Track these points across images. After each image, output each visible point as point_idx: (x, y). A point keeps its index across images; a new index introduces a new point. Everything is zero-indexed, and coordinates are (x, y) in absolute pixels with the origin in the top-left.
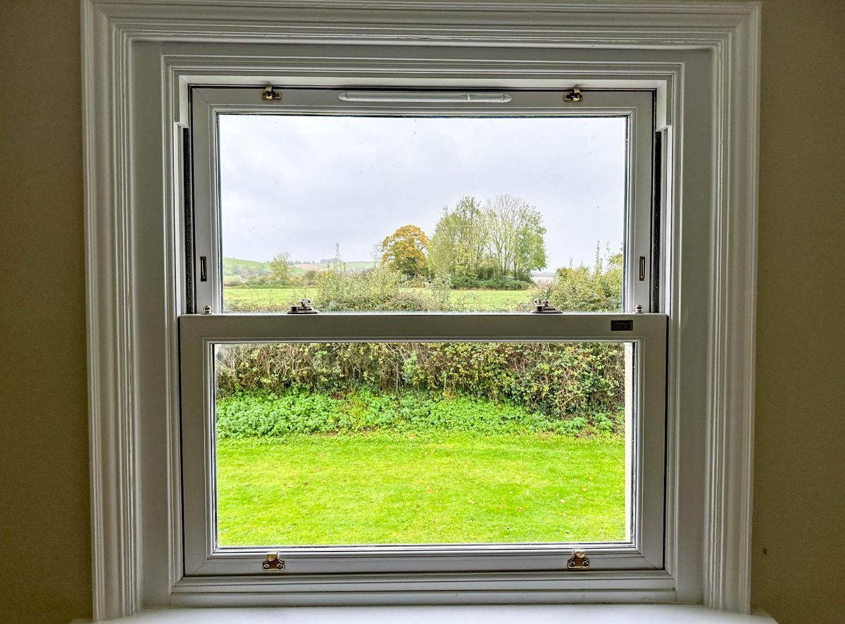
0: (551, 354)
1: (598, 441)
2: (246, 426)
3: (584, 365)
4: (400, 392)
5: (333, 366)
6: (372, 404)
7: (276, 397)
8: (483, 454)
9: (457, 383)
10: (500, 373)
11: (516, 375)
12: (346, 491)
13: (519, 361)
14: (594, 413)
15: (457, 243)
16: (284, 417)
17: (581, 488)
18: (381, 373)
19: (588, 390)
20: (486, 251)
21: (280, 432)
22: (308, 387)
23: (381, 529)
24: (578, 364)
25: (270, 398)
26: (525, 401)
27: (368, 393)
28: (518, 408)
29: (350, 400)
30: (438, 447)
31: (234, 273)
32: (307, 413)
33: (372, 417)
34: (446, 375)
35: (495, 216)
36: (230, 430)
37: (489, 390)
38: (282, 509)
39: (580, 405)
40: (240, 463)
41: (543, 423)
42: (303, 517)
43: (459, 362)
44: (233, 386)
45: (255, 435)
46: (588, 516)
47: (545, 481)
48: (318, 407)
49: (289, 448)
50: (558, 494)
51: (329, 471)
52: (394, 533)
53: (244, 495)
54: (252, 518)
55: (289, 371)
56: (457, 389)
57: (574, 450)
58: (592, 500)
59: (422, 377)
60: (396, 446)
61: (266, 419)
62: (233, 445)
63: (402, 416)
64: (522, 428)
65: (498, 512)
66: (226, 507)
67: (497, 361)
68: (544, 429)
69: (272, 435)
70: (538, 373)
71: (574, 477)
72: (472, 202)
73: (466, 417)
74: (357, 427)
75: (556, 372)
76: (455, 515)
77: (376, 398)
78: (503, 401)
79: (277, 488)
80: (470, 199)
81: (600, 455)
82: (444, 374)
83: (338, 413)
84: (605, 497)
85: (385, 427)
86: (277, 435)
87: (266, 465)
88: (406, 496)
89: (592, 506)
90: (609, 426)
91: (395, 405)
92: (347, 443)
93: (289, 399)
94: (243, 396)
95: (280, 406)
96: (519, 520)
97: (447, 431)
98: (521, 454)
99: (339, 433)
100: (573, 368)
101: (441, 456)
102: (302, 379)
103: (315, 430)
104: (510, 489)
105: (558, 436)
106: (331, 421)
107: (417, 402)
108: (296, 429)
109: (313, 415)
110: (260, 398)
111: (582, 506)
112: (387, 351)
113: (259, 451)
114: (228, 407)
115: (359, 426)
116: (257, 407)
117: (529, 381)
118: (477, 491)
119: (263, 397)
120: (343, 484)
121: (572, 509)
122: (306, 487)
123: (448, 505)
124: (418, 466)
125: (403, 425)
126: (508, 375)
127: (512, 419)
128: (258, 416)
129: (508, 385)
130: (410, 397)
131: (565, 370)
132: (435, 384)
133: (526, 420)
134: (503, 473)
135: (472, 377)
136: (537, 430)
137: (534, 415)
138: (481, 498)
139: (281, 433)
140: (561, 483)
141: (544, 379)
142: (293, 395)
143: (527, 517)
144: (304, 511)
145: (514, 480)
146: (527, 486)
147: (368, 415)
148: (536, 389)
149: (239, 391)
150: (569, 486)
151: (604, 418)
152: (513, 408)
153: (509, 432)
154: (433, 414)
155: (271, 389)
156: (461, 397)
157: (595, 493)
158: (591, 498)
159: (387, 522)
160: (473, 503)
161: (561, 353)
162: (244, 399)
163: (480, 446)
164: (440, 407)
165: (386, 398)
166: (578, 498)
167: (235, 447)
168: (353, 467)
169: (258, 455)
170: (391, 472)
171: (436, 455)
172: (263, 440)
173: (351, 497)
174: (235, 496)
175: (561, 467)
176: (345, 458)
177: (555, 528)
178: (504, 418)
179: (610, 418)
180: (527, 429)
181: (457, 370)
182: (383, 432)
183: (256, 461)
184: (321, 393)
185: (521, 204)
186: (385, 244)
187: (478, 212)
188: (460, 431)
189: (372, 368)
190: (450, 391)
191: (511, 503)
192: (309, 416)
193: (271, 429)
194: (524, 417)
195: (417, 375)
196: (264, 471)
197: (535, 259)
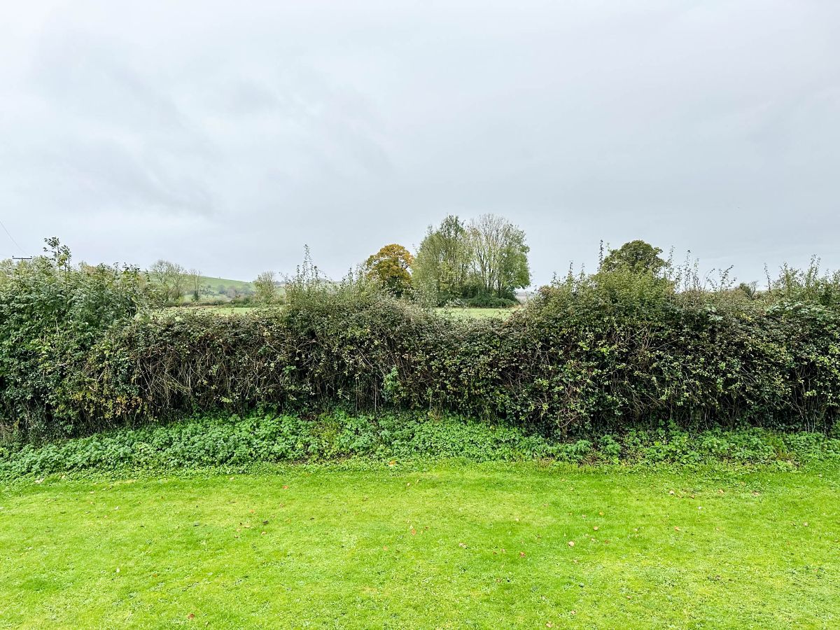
0: (550, 368)
1: (606, 468)
2: (203, 452)
3: (588, 381)
4: (379, 413)
5: (303, 383)
6: (347, 427)
7: (239, 419)
8: (475, 485)
9: (444, 401)
10: (492, 390)
11: (511, 393)
12: (312, 532)
13: (514, 377)
14: (599, 435)
15: (441, 261)
16: (246, 442)
17: (591, 527)
18: (358, 390)
19: (592, 409)
20: (471, 270)
21: (240, 460)
22: (275, 407)
23: (351, 584)
24: (582, 379)
25: (231, 419)
26: (521, 422)
27: (343, 413)
28: (513, 429)
29: (323, 421)
30: (422, 476)
31: (220, 293)
32: (273, 437)
33: (347, 441)
34: (431, 392)
35: (479, 235)
36: (184, 457)
37: (480, 409)
38: (232, 557)
39: (583, 427)
40: (192, 497)
41: (542, 446)
42: (258, 567)
43: (446, 378)
44: (189, 406)
45: (213, 463)
46: (604, 563)
47: (549, 517)
48: (286, 430)
49: (250, 479)
50: (565, 535)
51: (294, 507)
52: (368, 589)
53: (191, 538)
54: (195, 568)
55: (252, 389)
56: (445, 408)
57: (579, 478)
58: (607, 542)
59: (403, 395)
60: (374, 475)
61: (225, 444)
62: (187, 475)
63: (381, 440)
64: (518, 453)
65: (495, 558)
66: (166, 554)
67: (490, 376)
68: (544, 454)
69: (231, 464)
70: (536, 390)
71: (582, 512)
72: (456, 220)
73: (454, 440)
74: (329, 454)
75: (556, 389)
76: (443, 564)
77: (353, 419)
78: (496, 422)
79: (231, 528)
80: (454, 217)
81: (609, 485)
82: (430, 391)
83: (308, 436)
84: (621, 537)
85: (361, 453)
86: (237, 463)
87: (222, 499)
88: (384, 538)
89: (607, 549)
90: (617, 451)
91: (373, 427)
92: (318, 472)
93: (252, 420)
94: (201, 417)
95: (242, 429)
96: (520, 568)
97: (433, 458)
98: (519, 485)
99: (309, 460)
100: (576, 384)
101: (426, 488)
102: (268, 397)
103: (281, 457)
104: (508, 528)
105: (560, 462)
106: (300, 446)
107: (399, 424)
108: (260, 456)
109: (280, 439)
110: (221, 420)
111: (596, 550)
112: (364, 365)
113: (215, 482)
114: (184, 431)
115: (332, 451)
116: (216, 430)
117: (525, 399)
118: (470, 531)
119: (223, 419)
120: (310, 523)
121: (583, 553)
122: (265, 527)
123: (435, 549)
124: (399, 499)
125: (382, 451)
126: (501, 392)
127: (506, 442)
128: (216, 440)
129: (502, 403)
130: (391, 418)
131: (567, 385)
132: (419, 402)
133: (523, 444)
134: (499, 508)
135: (461, 395)
136: (535, 455)
137: (531, 437)
138: (474, 540)
139: (242, 461)
140: (566, 520)
141: (542, 396)
142: (257, 416)
143: (531, 564)
144: (260, 559)
145: (512, 517)
146: (527, 524)
147: (342, 439)
148: (533, 408)
149: (197, 412)
150: (577, 523)
151: (611, 441)
152: (507, 430)
153: (503, 458)
154: (417, 437)
155: (233, 409)
156: (448, 417)
157: (609, 532)
158: (604, 539)
159: (359, 573)
160: (465, 547)
161: (562, 367)
162: (202, 421)
163: (471, 474)
164: (425, 428)
165: (363, 419)
166: (589, 539)
167: (189, 477)
168: (322, 502)
169: (214, 487)
170: (367, 507)
171: (420, 486)
172: (221, 469)
173: (317, 540)
174: (180, 539)
175: (565, 499)
176: (314, 491)
177: (566, 580)
178: (498, 442)
179: (617, 440)
180: (524, 454)
181: (444, 387)
182: (359, 459)
183: (211, 493)
184: (290, 413)
185: (505, 222)
186: (369, 262)
187: (462, 231)
188: (448, 457)
189: (348, 385)
190: (436, 411)
191: (510, 547)
192: (275, 440)
193: (231, 456)
194: (520, 440)
195: (398, 393)
196: (218, 507)
197: (519, 277)
